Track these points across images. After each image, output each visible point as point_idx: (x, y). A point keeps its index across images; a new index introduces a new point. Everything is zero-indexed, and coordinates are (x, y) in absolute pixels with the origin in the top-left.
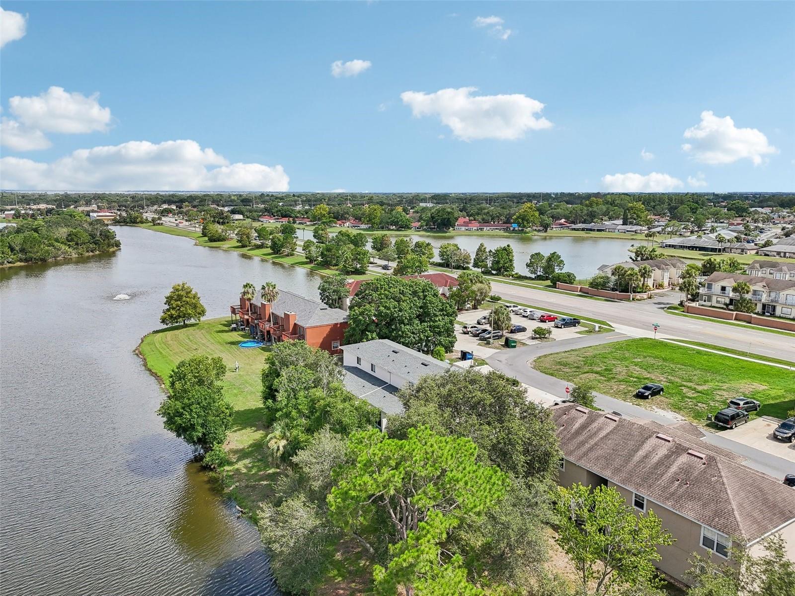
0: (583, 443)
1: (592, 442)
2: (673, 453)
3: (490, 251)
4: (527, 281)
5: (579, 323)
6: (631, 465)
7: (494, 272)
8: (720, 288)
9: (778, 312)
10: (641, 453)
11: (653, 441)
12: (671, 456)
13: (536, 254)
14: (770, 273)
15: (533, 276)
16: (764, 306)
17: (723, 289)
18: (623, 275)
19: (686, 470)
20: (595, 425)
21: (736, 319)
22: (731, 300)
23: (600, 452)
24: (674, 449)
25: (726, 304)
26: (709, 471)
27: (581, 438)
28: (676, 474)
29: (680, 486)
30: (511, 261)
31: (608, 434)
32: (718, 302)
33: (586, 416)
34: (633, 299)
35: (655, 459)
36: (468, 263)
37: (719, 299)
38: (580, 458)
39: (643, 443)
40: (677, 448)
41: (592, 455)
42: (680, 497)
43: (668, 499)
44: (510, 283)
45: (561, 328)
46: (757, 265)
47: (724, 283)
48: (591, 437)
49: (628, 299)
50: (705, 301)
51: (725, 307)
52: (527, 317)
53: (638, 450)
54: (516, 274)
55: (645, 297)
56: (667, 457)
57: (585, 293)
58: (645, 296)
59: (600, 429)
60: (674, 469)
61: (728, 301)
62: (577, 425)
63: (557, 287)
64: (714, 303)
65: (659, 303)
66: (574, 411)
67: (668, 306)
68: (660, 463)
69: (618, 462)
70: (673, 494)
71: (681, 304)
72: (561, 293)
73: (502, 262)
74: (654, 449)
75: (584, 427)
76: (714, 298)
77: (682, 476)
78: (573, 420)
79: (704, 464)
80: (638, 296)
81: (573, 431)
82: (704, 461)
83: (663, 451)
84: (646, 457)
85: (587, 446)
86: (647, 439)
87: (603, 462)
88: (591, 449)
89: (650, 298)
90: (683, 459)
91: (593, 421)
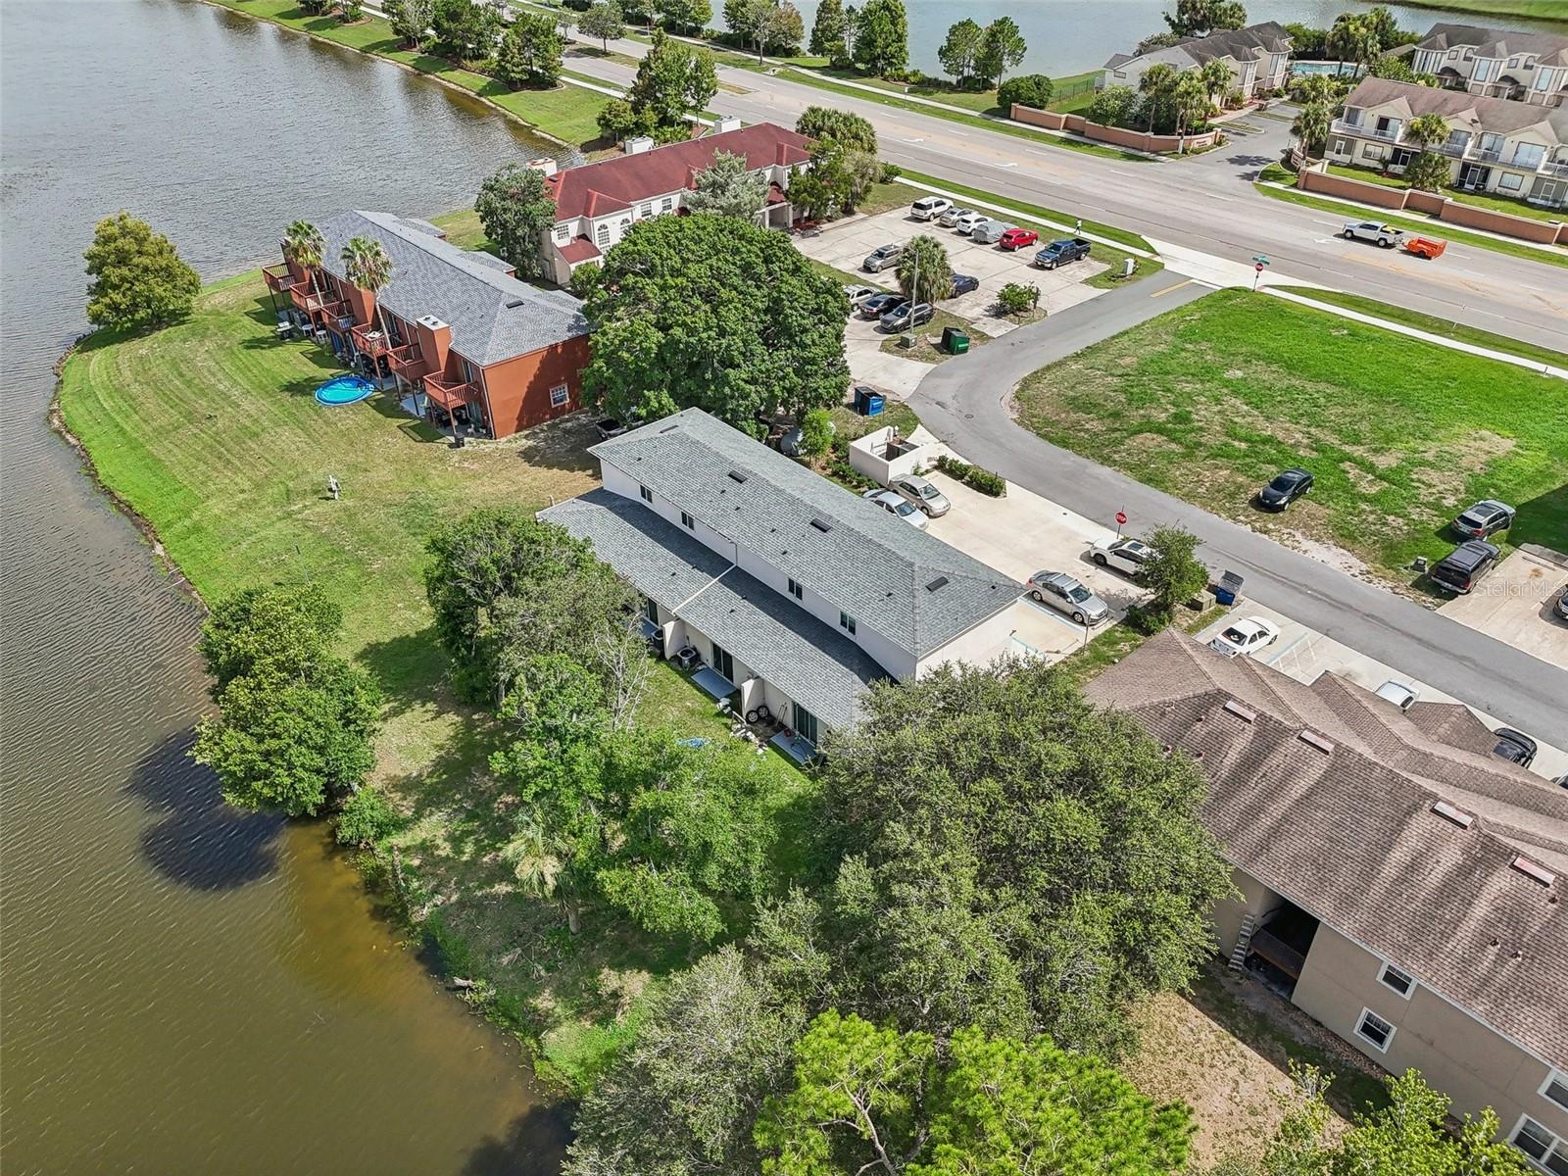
0: (1253, 812)
1: (1277, 809)
2: (1477, 861)
3: (851, 10)
4: (940, 95)
5: (1087, 249)
6: (1377, 891)
7: (861, 66)
8: (1375, 121)
9: (1493, 184)
10: (1399, 856)
11: (1421, 824)
12: (1471, 872)
13: (962, 24)
14: (1466, 59)
15: (954, 79)
16: (1466, 167)
17: (1383, 123)
19: (1512, 914)
20: (1276, 759)
21: (1407, 207)
22: (1397, 152)
23: (1299, 844)
24: (1477, 851)
25: (1382, 160)
27: (1246, 797)
28: (1488, 922)
29: (1500, 960)
30: (900, 38)
31: (1312, 791)
32: (1366, 155)
33: (1251, 730)
34: (1184, 151)
35: (1435, 876)
36: (796, 38)
37: (1370, 148)
38: (1253, 857)
39: (1401, 824)
40: (1484, 847)
41: (1282, 850)
42: (1504, 992)
43: (1475, 993)
44: (904, 104)
45: (1050, 269)
46: (1442, 38)
47: (1384, 111)
48: (1271, 794)
49: (1172, 151)
50: (1338, 152)
51: (1380, 167)
52: (970, 234)
53: (1387, 848)
54: (915, 73)
55: (1209, 142)
56: (1464, 872)
57: (1079, 137)
58: (1208, 139)
59: (1290, 774)
60: (1481, 909)
61: (1388, 153)
62: (1232, 757)
63: (1012, 116)
64: (1358, 159)
65: (1241, 160)
66: (1221, 711)
67: (1260, 168)
68: (1447, 891)
69: (1345, 877)
70: (1486, 982)
71: (1288, 161)
72: (1023, 133)
73: (880, 42)
74: (1430, 847)
75: (1250, 763)
76: (1360, 145)
77: (1502, 932)
78: (1221, 739)
79: (1553, 900)
80: (1196, 141)
81: (1224, 773)
82: (1551, 891)
83: (1450, 857)
84: (1413, 867)
85: (1266, 821)
86: (1409, 814)
87: (1307, 872)
88: (1275, 832)
89: (1219, 144)
90: (1501, 882)
91: (1271, 748)
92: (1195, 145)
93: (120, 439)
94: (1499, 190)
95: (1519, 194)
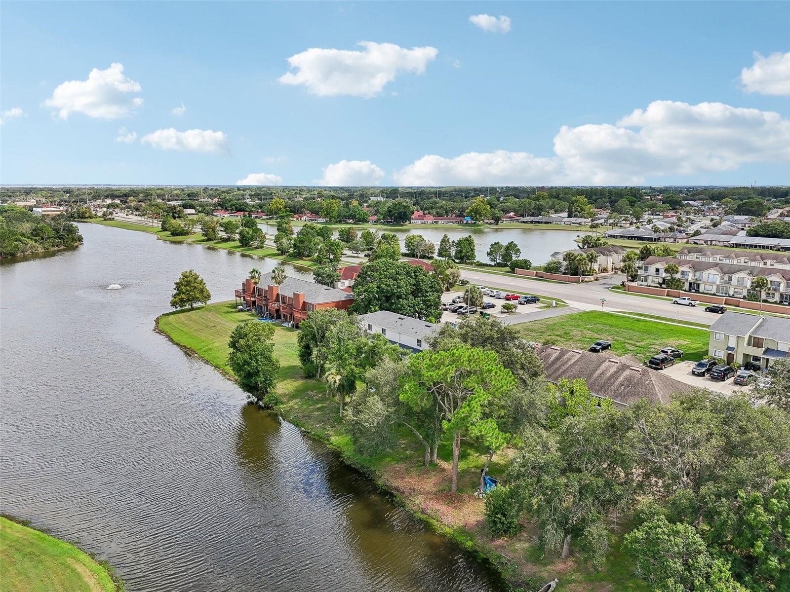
0: (557, 369)
1: (564, 368)
2: (620, 370)
3: (453, 242)
4: (488, 268)
5: (538, 300)
6: (592, 380)
7: (457, 261)
8: (655, 270)
9: (702, 289)
10: (599, 372)
11: (606, 364)
12: (618, 372)
13: (496, 243)
14: (696, 258)
15: (493, 263)
16: (690, 284)
17: (657, 270)
18: (573, 260)
19: (629, 380)
20: (565, 357)
21: (668, 295)
22: (664, 280)
24: (621, 367)
25: (659, 284)
26: (644, 378)
27: (556, 366)
28: (622, 382)
29: (625, 388)
30: (472, 250)
31: (575, 362)
32: (653, 282)
33: (558, 352)
34: (582, 281)
35: (608, 374)
36: (432, 253)
37: (654, 279)
39: (600, 365)
40: (622, 366)
42: (625, 395)
43: (617, 397)
44: (473, 270)
45: (524, 304)
46: (686, 251)
47: (658, 266)
48: (563, 365)
49: (578, 282)
50: (642, 281)
51: (659, 286)
52: (494, 296)
53: (596, 370)
54: (478, 262)
55: (593, 279)
56: (616, 372)
57: (539, 277)
59: (569, 359)
60: (621, 379)
61: (661, 281)
62: (552, 358)
63: (516, 272)
64: (650, 283)
65: (604, 284)
66: (550, 349)
67: (612, 286)
68: (612, 376)
70: (621, 394)
71: (623, 284)
72: (519, 277)
73: (464, 251)
74: (607, 369)
75: (557, 359)
76: (650, 279)
77: (626, 383)
78: (549, 355)
79: (641, 374)
80: (587, 278)
81: (550, 362)
82: (640, 372)
83: (613, 369)
84: (602, 373)
85: (561, 370)
86: (602, 363)
89: (597, 280)
90: (627, 372)
91: (564, 355)
92: (586, 279)
93: (181, 332)
94: (705, 291)
95: (712, 293)
